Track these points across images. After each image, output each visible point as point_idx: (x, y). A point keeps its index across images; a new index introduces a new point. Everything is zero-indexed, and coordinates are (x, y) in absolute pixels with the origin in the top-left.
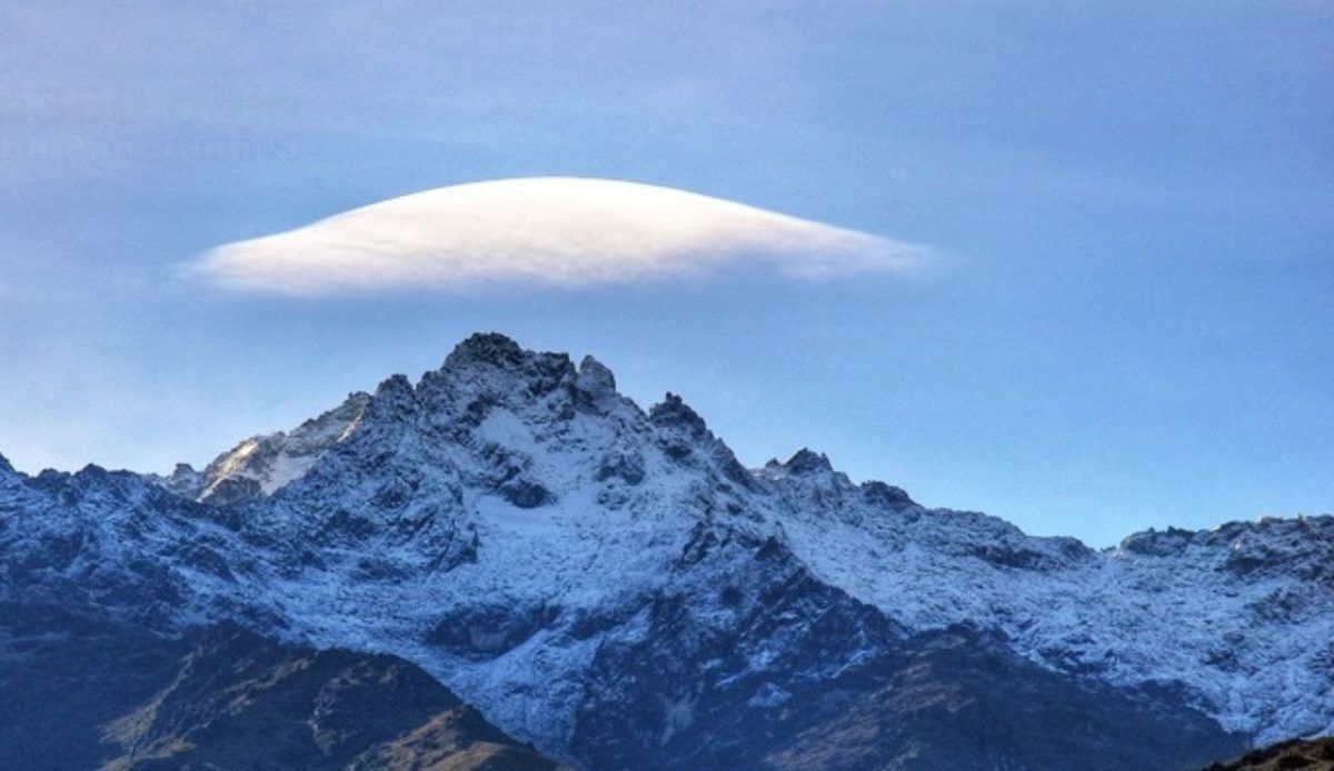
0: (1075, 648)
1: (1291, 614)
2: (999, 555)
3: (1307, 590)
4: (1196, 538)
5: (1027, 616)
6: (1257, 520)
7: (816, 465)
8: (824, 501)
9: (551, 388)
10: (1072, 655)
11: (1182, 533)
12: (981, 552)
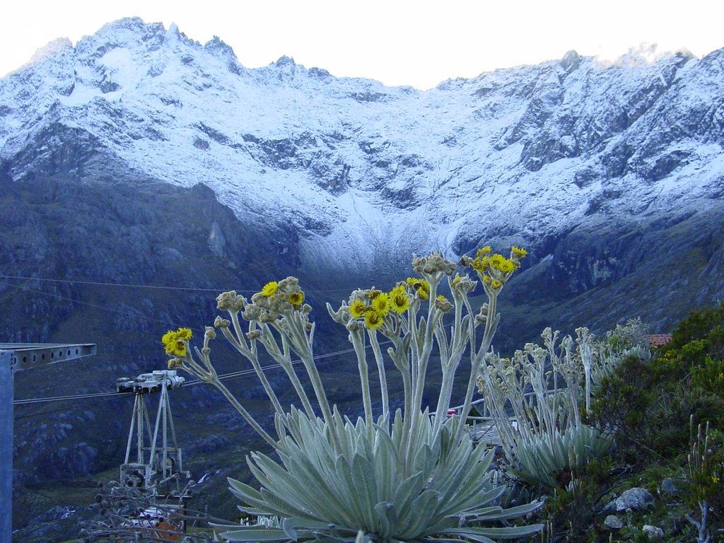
0: (371, 140)
1: (495, 114)
2: (362, 96)
3: (507, 102)
4: (469, 81)
5: (359, 125)
6: (493, 70)
7: (287, 62)
8: (284, 79)
9: (151, 37)
10: (369, 144)
11: (462, 79)
12: (354, 95)
